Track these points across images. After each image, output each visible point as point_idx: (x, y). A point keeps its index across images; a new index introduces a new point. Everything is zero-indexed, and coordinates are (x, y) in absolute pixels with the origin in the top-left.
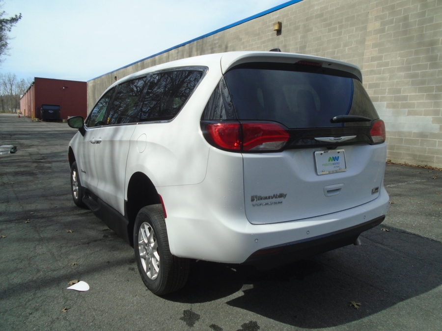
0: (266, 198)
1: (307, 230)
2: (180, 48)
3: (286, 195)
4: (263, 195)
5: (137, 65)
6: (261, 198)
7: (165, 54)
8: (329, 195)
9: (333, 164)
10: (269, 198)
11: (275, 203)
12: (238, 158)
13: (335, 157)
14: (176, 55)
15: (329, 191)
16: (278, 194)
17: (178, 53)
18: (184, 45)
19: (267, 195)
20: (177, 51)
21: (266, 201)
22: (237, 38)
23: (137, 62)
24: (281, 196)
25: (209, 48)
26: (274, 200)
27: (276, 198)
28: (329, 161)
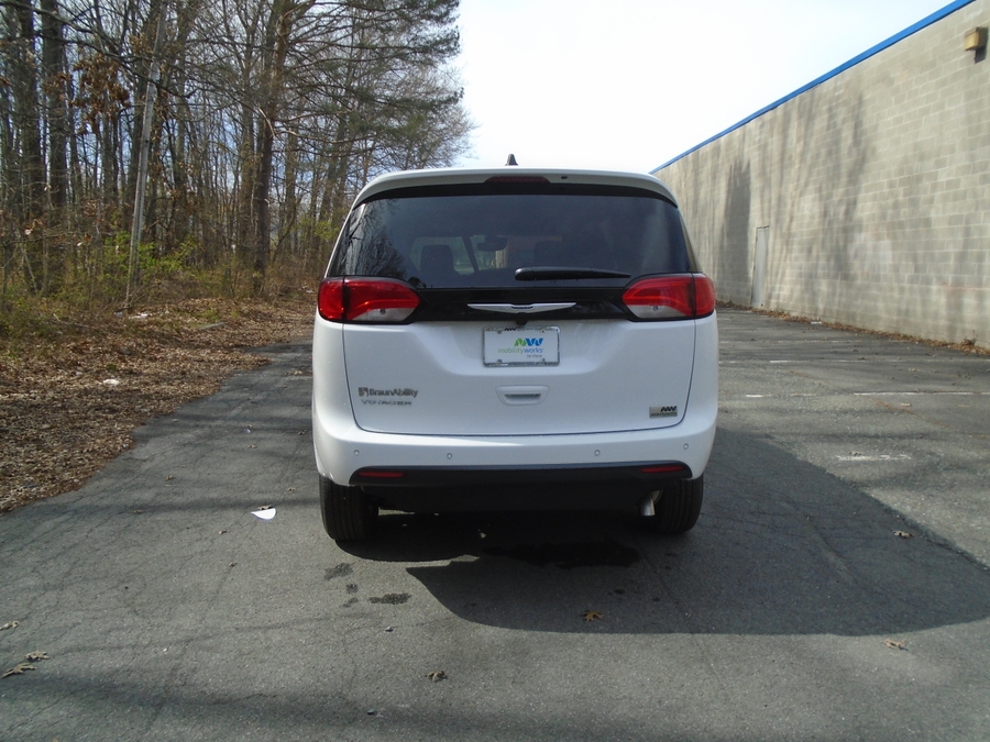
0: (381, 393)
1: (449, 451)
2: (768, 116)
3: (416, 393)
4: (377, 388)
5: (687, 160)
6: (373, 392)
7: (738, 132)
8: (509, 401)
9: (526, 351)
10: (387, 393)
11: (400, 403)
12: (336, 331)
13: (533, 340)
14: (758, 132)
15: (507, 396)
16: (402, 389)
17: (762, 126)
18: (774, 107)
19: (384, 389)
20: (760, 123)
21: (383, 398)
22: (885, 79)
23: (687, 154)
24: (407, 392)
25: (825, 108)
26: (396, 398)
27: (399, 394)
28: (517, 344)
